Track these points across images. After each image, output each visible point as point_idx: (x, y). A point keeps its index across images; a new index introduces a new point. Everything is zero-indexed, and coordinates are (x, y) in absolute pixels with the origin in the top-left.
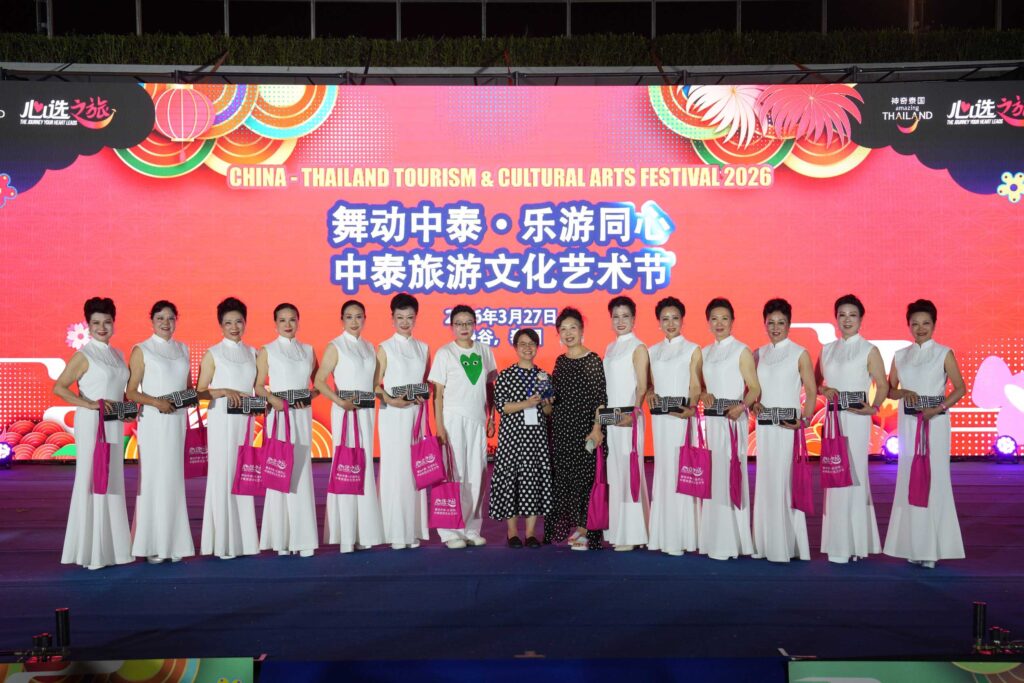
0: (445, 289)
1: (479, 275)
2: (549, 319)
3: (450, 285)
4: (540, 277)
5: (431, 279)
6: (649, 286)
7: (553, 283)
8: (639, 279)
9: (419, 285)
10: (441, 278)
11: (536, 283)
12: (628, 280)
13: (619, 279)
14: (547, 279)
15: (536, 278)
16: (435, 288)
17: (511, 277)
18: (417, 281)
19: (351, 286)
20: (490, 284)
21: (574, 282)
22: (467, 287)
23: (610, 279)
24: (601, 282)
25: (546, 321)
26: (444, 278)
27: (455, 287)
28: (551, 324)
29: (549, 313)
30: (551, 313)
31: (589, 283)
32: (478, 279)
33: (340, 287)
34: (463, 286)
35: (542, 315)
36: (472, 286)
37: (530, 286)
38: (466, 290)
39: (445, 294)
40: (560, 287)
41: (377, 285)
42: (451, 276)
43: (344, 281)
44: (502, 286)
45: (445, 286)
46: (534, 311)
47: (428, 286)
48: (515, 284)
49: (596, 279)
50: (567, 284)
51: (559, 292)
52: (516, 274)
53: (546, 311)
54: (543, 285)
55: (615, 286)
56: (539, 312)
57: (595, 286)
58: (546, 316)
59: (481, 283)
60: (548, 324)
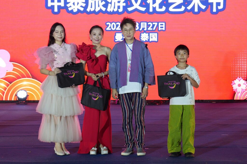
0: (106, 12)
1: (124, 4)
2: (161, 27)
3: (109, 10)
4: (157, 5)
5: (99, 6)
6: (215, 10)
7: (164, 9)
8: (209, 6)
9: (92, 10)
10: (104, 6)
11: (154, 9)
12: (203, 7)
13: (198, 6)
14: (160, 7)
15: (154, 6)
16: (101, 11)
17: (141, 5)
18: (91, 7)
19: (56, 10)
20: (130, 9)
21: (175, 8)
22: (118, 11)
23: (194, 6)
24: (189, 8)
25: (160, 29)
26: (106, 6)
27: (112, 11)
28: (162, 30)
29: (161, 25)
30: (162, 25)
31: (183, 8)
32: (123, 6)
33: (50, 10)
34: (116, 10)
35: (158, 26)
36: (121, 10)
37: (151, 10)
38: (117, 12)
39: (106, 14)
40: (167, 10)
41: (70, 9)
42: (109, 5)
43: (53, 7)
44: (136, 10)
45: (106, 10)
46: (154, 23)
47: (97, 10)
48: (143, 9)
49: (186, 6)
50: (171, 9)
51: (167, 14)
52: (144, 4)
53: (160, 24)
54: (158, 10)
55: (196, 10)
56: (156, 24)
57: (186, 10)
58: (160, 26)
59: (125, 8)
60: (161, 30)
